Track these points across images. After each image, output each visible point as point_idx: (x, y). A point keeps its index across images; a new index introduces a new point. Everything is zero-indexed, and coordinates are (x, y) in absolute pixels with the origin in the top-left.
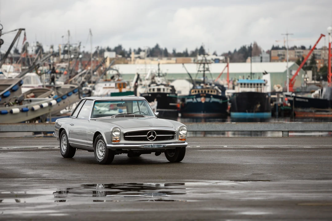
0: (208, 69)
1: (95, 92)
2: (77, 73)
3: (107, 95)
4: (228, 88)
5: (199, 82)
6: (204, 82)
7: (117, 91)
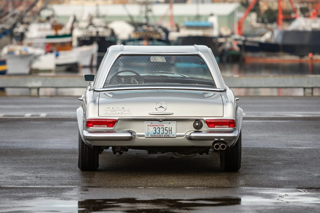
0: (150, 11)
1: (29, 35)
2: (7, 13)
3: (41, 38)
4: (173, 31)
5: (141, 25)
6: (146, 24)
7: (53, 33)
